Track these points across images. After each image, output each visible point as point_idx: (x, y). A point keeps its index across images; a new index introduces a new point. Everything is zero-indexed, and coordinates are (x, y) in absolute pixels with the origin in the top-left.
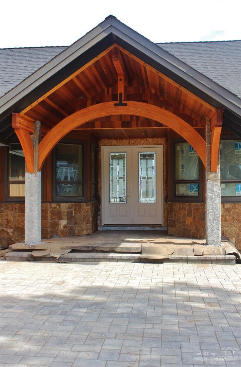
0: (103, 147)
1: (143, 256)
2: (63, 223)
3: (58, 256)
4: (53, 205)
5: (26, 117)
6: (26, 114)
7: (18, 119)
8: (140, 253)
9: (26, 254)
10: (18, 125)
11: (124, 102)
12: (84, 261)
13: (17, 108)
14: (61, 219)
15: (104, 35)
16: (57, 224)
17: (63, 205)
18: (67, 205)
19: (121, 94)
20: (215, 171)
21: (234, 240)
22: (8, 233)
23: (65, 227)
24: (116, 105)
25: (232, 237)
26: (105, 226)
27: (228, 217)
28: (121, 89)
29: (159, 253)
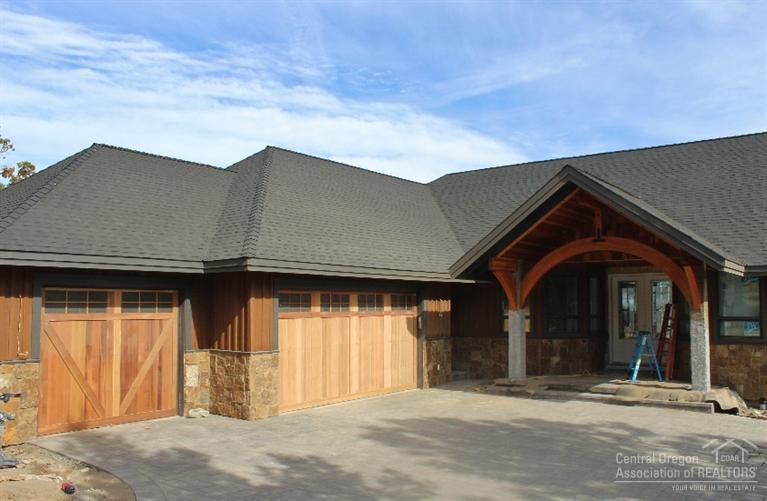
0: (609, 276)
1: (618, 397)
2: (556, 360)
3: (532, 392)
4: (544, 341)
5: (505, 259)
6: (503, 256)
7: (495, 263)
8: (614, 394)
9: (504, 389)
10: (494, 268)
11: (602, 238)
12: (557, 398)
13: (493, 252)
14: (553, 355)
15: (562, 184)
16: (548, 361)
17: (555, 341)
18: (561, 341)
19: (599, 230)
20: (699, 310)
21: (742, 388)
22: (501, 368)
23: (558, 364)
24: (595, 241)
25: (740, 384)
26: (614, 364)
27: (733, 361)
28: (599, 224)
29: (632, 396)
